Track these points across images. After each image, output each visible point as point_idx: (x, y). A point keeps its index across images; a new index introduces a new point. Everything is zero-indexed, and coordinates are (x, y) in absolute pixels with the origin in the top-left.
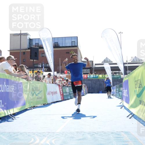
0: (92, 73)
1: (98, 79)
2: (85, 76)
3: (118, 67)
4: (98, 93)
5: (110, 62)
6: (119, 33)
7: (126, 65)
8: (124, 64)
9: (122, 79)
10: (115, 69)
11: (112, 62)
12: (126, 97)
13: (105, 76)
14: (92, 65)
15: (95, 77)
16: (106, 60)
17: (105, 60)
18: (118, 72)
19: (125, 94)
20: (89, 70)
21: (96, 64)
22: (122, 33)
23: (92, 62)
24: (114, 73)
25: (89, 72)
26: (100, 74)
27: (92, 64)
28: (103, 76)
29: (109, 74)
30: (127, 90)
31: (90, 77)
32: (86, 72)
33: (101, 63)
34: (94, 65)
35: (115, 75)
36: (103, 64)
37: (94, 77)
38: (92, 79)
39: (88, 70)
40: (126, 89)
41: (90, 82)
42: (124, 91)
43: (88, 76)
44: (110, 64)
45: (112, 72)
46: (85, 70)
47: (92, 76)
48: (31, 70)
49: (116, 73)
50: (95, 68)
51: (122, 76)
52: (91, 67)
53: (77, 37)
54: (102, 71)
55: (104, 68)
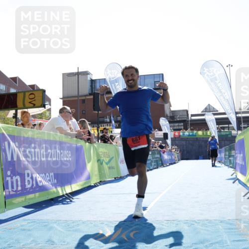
0: (186, 130)
1: (197, 138)
2: (177, 134)
3: (227, 119)
4: (197, 158)
5: (214, 111)
6: (227, 66)
7: (240, 115)
8: (237, 113)
9: (235, 137)
10: (222, 122)
11: (217, 111)
12: (242, 165)
13: (206, 133)
14: (186, 116)
15: (193, 135)
16: (208, 108)
17: (206, 108)
18: (227, 126)
19: (239, 161)
20: (182, 124)
21: (192, 115)
22: (232, 66)
23: (187, 111)
24: (221, 127)
25: (182, 127)
26: (199, 130)
27: (186, 114)
28: (203, 133)
29: (213, 130)
30: (242, 155)
31: (184, 134)
32: (177, 128)
33: (200, 113)
34: (190, 116)
35: (222, 130)
36: (203, 115)
37: (189, 135)
38: (188, 138)
39: (180, 124)
40: (240, 153)
41: (184, 143)
42: (238, 155)
43: (181, 134)
44: (214, 114)
45: (218, 126)
46: (177, 124)
47: (187, 133)
48: (94, 127)
49: (223, 128)
50: (192, 120)
51: (234, 132)
52: (185, 119)
53: (163, 74)
54: (202, 125)
55: (204, 120)
